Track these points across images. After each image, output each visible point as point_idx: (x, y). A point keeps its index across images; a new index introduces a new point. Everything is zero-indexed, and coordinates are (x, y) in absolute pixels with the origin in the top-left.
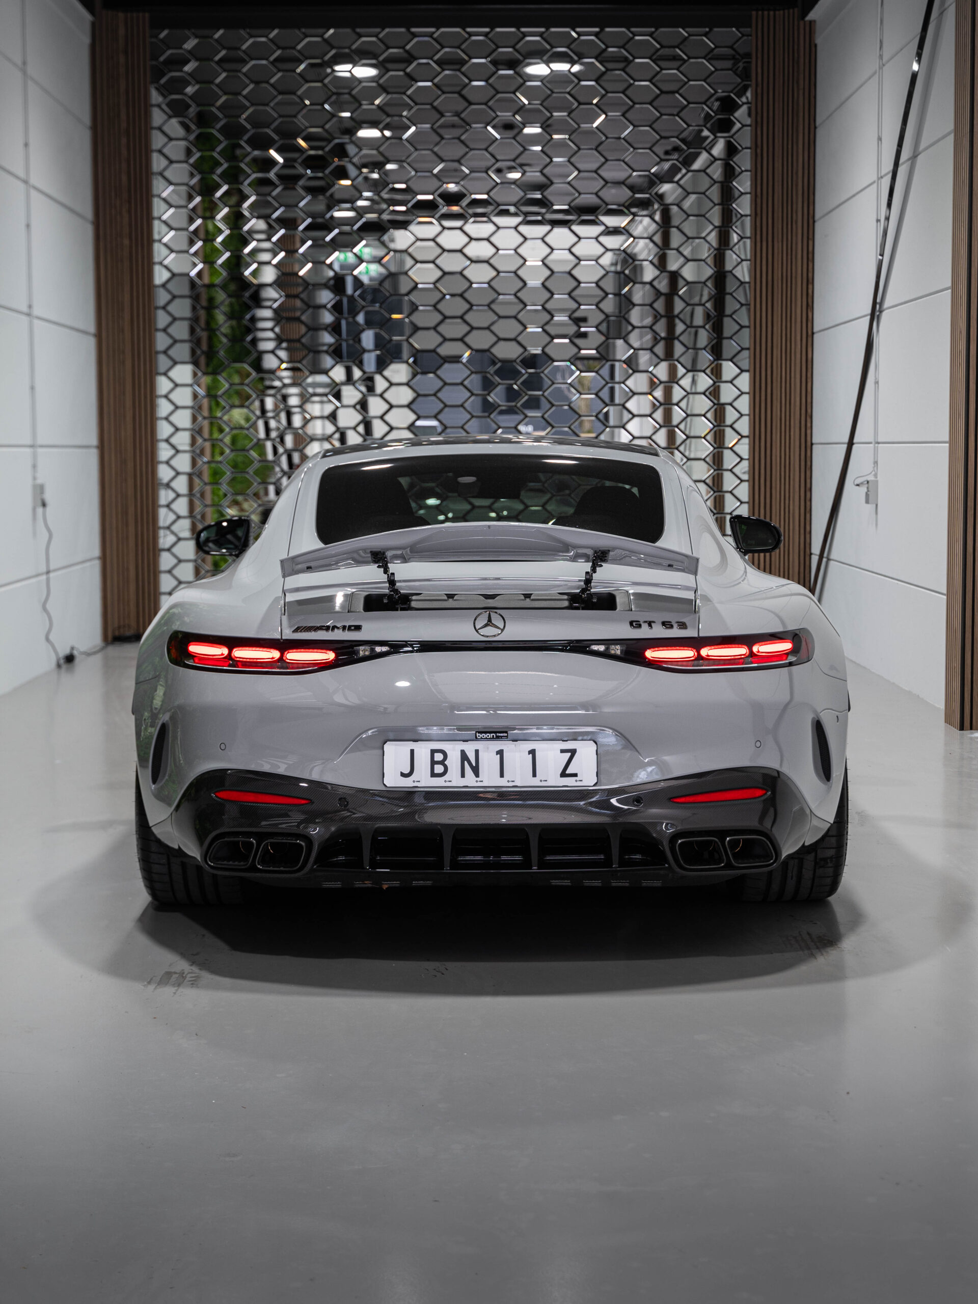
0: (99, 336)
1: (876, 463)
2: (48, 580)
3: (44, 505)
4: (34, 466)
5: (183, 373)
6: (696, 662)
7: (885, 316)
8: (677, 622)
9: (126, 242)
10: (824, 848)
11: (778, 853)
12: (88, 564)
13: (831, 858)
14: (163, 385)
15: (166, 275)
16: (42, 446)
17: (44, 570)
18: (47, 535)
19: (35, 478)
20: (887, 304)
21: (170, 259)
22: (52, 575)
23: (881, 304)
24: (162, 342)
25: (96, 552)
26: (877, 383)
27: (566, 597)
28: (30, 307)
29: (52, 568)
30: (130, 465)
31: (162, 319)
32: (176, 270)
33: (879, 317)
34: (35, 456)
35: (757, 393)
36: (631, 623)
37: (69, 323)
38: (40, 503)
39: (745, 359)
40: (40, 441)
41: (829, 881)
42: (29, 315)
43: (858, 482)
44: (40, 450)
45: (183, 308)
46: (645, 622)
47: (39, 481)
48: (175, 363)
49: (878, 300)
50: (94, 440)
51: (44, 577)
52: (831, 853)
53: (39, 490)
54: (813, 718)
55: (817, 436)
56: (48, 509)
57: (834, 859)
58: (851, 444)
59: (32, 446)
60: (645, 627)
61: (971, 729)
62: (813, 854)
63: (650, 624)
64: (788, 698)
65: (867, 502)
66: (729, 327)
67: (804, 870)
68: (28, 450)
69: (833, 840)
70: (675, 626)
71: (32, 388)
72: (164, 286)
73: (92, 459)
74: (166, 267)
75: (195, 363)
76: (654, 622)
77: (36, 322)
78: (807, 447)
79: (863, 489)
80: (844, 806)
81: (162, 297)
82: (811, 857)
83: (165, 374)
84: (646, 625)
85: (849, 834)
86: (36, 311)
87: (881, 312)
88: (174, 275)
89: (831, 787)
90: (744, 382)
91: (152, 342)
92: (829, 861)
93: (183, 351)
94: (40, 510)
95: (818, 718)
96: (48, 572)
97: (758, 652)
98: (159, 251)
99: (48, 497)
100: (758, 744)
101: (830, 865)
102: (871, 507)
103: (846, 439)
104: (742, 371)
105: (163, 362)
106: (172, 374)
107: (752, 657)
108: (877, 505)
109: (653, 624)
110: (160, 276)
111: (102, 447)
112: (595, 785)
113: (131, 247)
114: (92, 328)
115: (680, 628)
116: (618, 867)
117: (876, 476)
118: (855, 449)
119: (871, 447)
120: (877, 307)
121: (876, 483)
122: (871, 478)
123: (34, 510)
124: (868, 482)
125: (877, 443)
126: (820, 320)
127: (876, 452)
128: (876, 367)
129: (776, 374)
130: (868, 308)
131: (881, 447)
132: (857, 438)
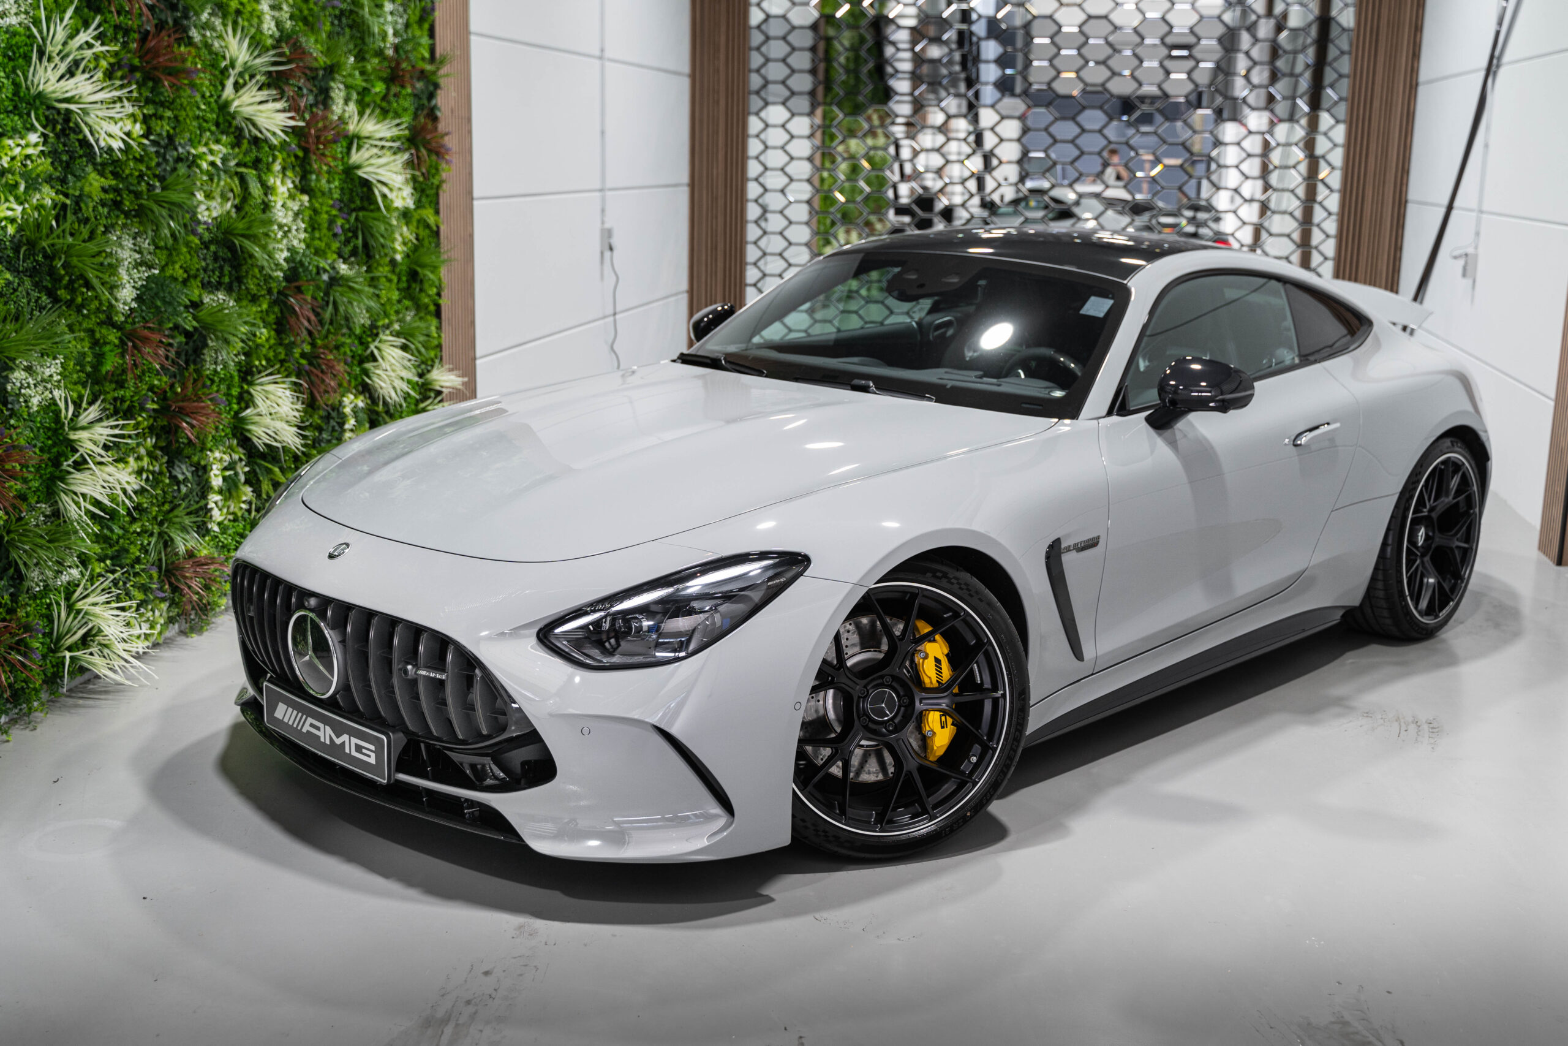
0: (693, 76)
1: (1477, 234)
2: (615, 321)
3: (611, 249)
4: (603, 211)
5: (776, 113)
7: (1503, 74)
12: (672, 299)
14: (754, 125)
15: (761, 17)
16: (611, 189)
17: (612, 312)
18: (614, 278)
19: (603, 223)
20: (1506, 58)
22: (618, 317)
23: (1499, 58)
24: (755, 82)
25: (684, 285)
26: (1486, 146)
28: (602, 50)
29: (620, 309)
30: (721, 202)
31: (756, 60)
32: (773, 13)
33: (1495, 73)
34: (603, 200)
35: (1354, 148)
37: (656, 64)
38: (607, 247)
39: (1342, 110)
40: (609, 184)
42: (601, 58)
43: (1456, 253)
44: (609, 193)
47: (607, 226)
48: (767, 103)
49: (1497, 53)
50: (685, 178)
51: (612, 319)
53: (607, 234)
55: (1415, 191)
56: (615, 252)
58: (1450, 208)
59: (601, 190)
65: (1464, 275)
66: (1329, 75)
68: (598, 194)
71: (603, 133)
72: (759, 27)
73: (681, 196)
74: (762, 9)
77: (610, 65)
78: (1401, 204)
79: (1461, 262)
81: (756, 38)
83: (757, 114)
86: (608, 54)
87: (1498, 66)
88: (770, 16)
90: (1339, 133)
91: (745, 82)
94: (607, 254)
96: (615, 314)
99: (615, 241)
102: (1468, 282)
103: (1446, 201)
104: (1338, 122)
105: (755, 102)
106: (763, 114)
108: (1474, 282)
110: (755, 17)
111: (692, 185)
114: (685, 68)
117: (1476, 248)
118: (1454, 214)
119: (1474, 214)
120: (1495, 61)
121: (1476, 256)
122: (1470, 250)
123: (602, 253)
124: (1466, 255)
125: (1481, 212)
126: (1427, 69)
127: (1479, 222)
128: (1488, 128)
129: (1374, 124)
130: (1484, 63)
131: (1485, 217)
132: (1458, 203)
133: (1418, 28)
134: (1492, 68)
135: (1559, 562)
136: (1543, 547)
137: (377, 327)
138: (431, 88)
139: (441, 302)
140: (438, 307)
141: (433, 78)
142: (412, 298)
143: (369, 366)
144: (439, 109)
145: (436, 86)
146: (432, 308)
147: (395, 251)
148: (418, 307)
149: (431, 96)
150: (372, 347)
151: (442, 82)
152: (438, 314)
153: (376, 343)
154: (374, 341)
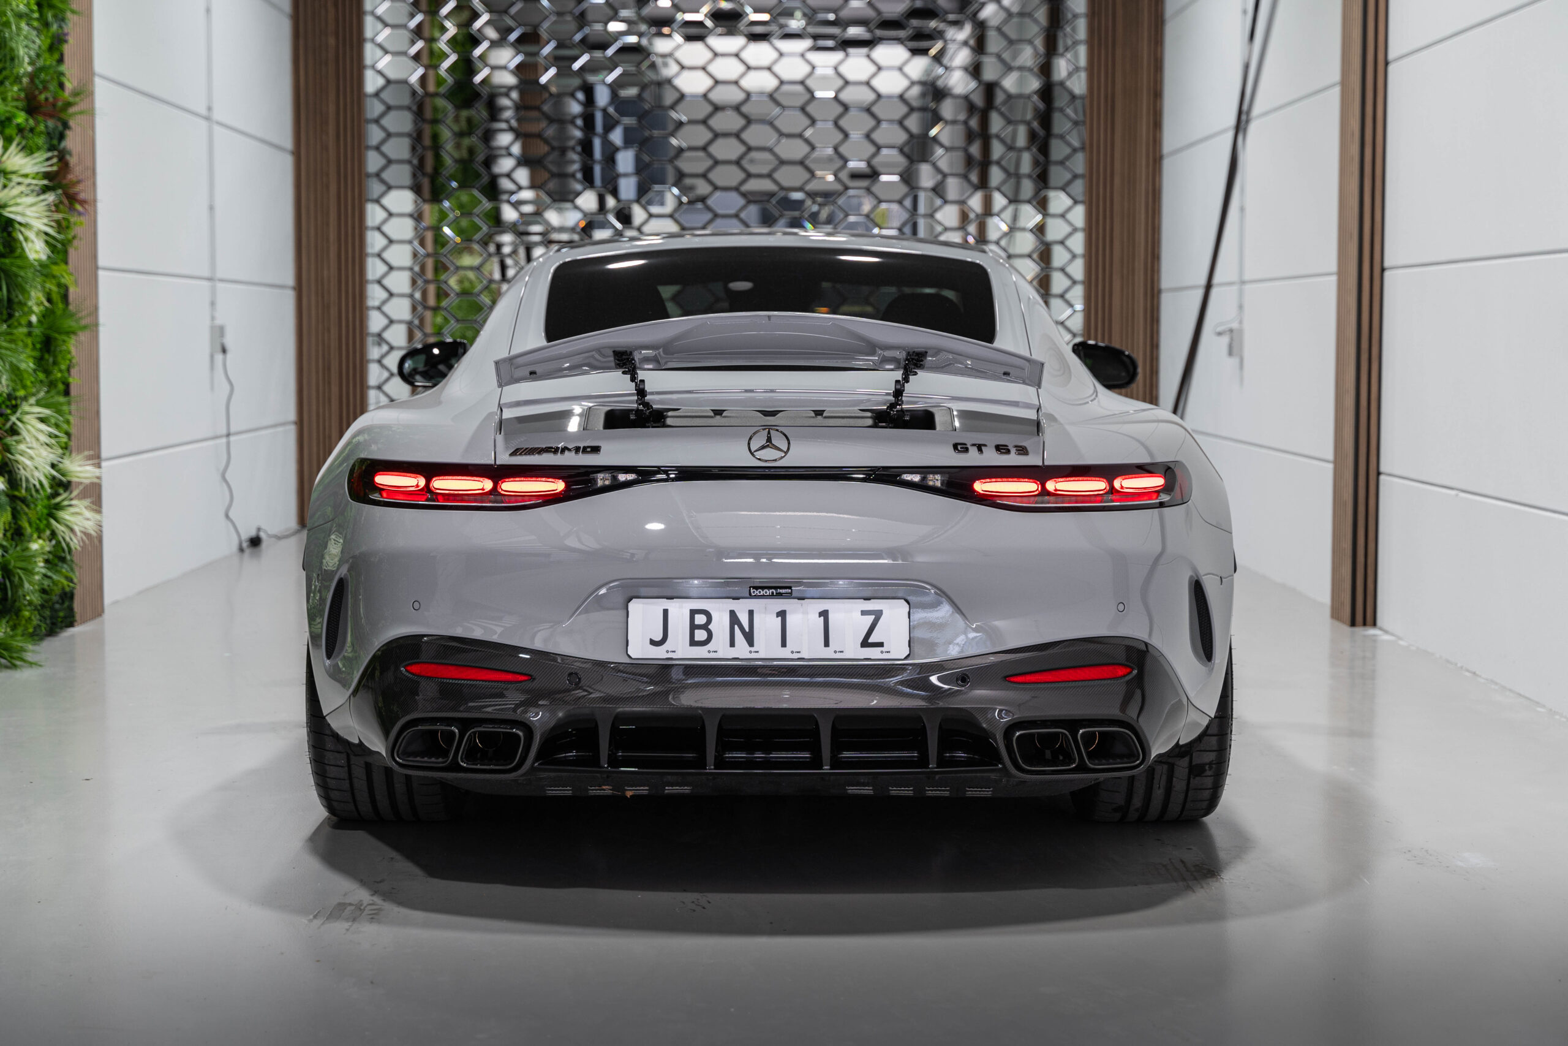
0: (297, 153)
1: (1241, 307)
2: (228, 444)
3: (224, 351)
4: (213, 304)
5: (402, 200)
6: (1039, 499)
7: (1253, 128)
8: (1016, 446)
9: (332, 41)
10: (1201, 751)
11: (1146, 751)
12: (280, 429)
13: (1210, 764)
14: (374, 214)
15: (381, 82)
16: (222, 280)
17: (224, 432)
18: (227, 387)
19: (213, 318)
20: (1256, 111)
21: (385, 62)
22: (232, 438)
23: (1248, 113)
24: (373, 162)
25: (291, 415)
26: (1242, 209)
27: (869, 414)
28: (210, 109)
29: (233, 430)
30: (334, 311)
31: (375, 135)
32: (392, 75)
33: (1245, 130)
34: (213, 292)
35: (1094, 230)
36: (955, 446)
37: (259, 134)
38: (219, 348)
39: (1078, 187)
40: (219, 274)
41: (1207, 794)
42: (208, 119)
43: (1219, 329)
44: (220, 285)
45: (402, 122)
46: (974, 445)
47: (218, 322)
48: (389, 188)
49: (1245, 107)
50: (289, 279)
51: (224, 440)
52: (1211, 757)
53: (219, 332)
54: (1191, 577)
55: (1167, 280)
56: (229, 355)
57: (1214, 766)
58: (1208, 287)
59: (210, 279)
60: (973, 451)
61: (1365, 624)
62: (1187, 759)
63: (980, 448)
64: (1159, 549)
65: (1230, 353)
66: (1058, 150)
67: (1174, 779)
68: (206, 284)
69: (1214, 741)
70: (1013, 451)
71: (211, 208)
72: (377, 94)
73: (287, 302)
74: (380, 73)
75: (417, 189)
76: (985, 445)
77: (217, 129)
78: (1153, 294)
79: (1225, 340)
80: (1228, 696)
81: (374, 108)
82: (1184, 762)
83: (377, 201)
84: (975, 448)
85: (1233, 733)
86: (217, 115)
87: (1248, 121)
88: (389, 82)
89: (1213, 669)
90: (1078, 215)
91: (361, 162)
92: (1207, 767)
93: (402, 173)
94: (219, 357)
95: (1197, 576)
96: (228, 435)
97: (1122, 487)
98: (370, 52)
99: (229, 341)
100: (1121, 607)
101: (1209, 773)
102: (1234, 361)
103: (1203, 281)
104: (1076, 202)
105: (376, 188)
106: (385, 201)
107: (1112, 493)
108: (1242, 361)
109: (983, 448)
110: (372, 83)
111: (299, 288)
112: (906, 658)
113: (337, 47)
114: (288, 143)
115: (1019, 454)
116: (936, 768)
117: (1241, 322)
118: (1214, 292)
119: (1235, 288)
120: (1244, 117)
121: (1241, 331)
122: (1235, 325)
123: (212, 357)
124: (1231, 331)
125: (1243, 282)
126: (1170, 140)
127: (1241, 294)
128: (1242, 190)
129: (1117, 207)
130: (1232, 120)
131: (1247, 287)
132: (1217, 279)
133: (1157, 94)
134: (1241, 125)
135: (1353, 624)
137: (16, 398)
138: (60, 128)
139: (71, 380)
140: (67, 385)
141: (63, 115)
142: (47, 372)
143: (10, 440)
144: (70, 154)
145: (66, 125)
146: (61, 387)
147: (32, 312)
148: (52, 385)
149: (62, 137)
150: (13, 419)
151: (72, 123)
152: (67, 393)
153: (18, 414)
154: (14, 412)
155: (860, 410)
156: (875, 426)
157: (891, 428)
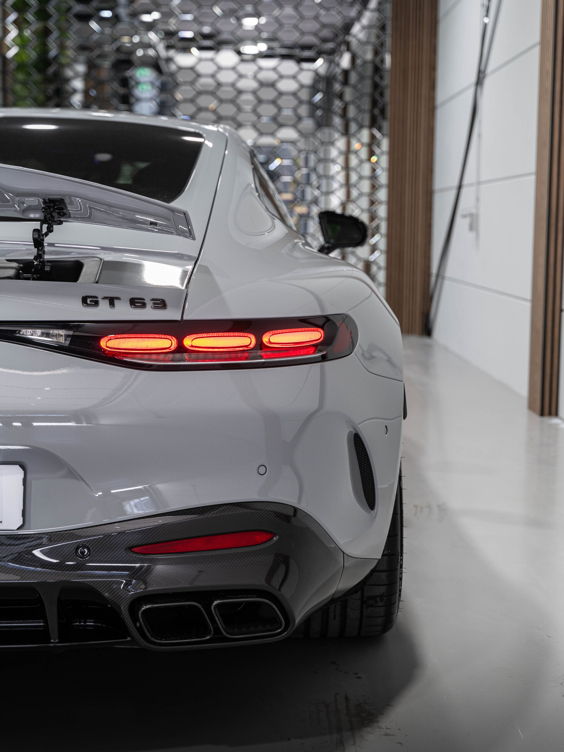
1: (478, 199)
6: (178, 356)
7: (487, 82)
8: (153, 300)
10: (372, 585)
13: (381, 596)
23: (484, 72)
26: (480, 137)
27: (15, 265)
36: (84, 300)
41: (380, 621)
43: (465, 214)
46: (105, 298)
52: (382, 590)
54: (350, 432)
55: (437, 184)
57: (385, 598)
58: (460, 187)
60: (104, 305)
61: (550, 414)
62: (359, 593)
63: (112, 301)
64: (315, 406)
65: (471, 229)
67: (348, 609)
69: (383, 576)
70: (149, 304)
76: (118, 298)
78: (429, 194)
79: (467, 221)
80: (397, 535)
82: (358, 595)
84: (107, 302)
85: (404, 566)
87: (484, 78)
89: (375, 517)
90: (385, 145)
92: (378, 599)
95: (355, 429)
97: (270, 342)
100: (262, 470)
101: (380, 604)
102: (472, 235)
103: (456, 183)
107: (261, 349)
108: (478, 232)
109: (116, 302)
112: (19, 529)
115: (156, 308)
116: (58, 643)
117: (477, 209)
118: (464, 191)
119: (475, 187)
120: (481, 75)
121: (477, 215)
122: (474, 211)
124: (471, 215)
125: (479, 183)
126: (441, 95)
127: (478, 190)
130: (473, 78)
131: (483, 187)
132: (466, 181)
133: (433, 68)
134: (479, 82)
135: (542, 414)
136: (531, 407)
155: (8, 260)
156: (17, 277)
157: (34, 279)
